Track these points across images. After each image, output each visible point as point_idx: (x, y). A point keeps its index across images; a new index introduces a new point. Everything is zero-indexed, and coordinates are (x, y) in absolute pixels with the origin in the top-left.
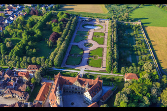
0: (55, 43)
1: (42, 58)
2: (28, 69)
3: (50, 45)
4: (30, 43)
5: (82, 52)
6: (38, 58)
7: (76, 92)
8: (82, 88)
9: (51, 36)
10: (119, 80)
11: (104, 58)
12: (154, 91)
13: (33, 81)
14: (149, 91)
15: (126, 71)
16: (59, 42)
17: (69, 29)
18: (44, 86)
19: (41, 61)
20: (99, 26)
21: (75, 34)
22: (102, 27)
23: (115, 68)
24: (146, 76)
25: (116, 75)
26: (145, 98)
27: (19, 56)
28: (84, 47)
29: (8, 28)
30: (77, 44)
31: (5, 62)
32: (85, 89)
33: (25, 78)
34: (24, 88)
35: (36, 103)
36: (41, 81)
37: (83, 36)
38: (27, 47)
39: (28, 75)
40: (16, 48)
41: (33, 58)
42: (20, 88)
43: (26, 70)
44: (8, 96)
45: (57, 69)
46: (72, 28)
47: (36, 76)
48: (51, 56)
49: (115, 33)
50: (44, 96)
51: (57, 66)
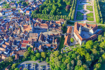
0: (69, 10)
1: (66, 16)
4: (58, 9)
5: (83, 15)
6: (63, 16)
7: (84, 31)
8: (87, 29)
9: (67, 7)
10: (103, 26)
11: (95, 17)
13: (63, 25)
16: (71, 9)
17: (74, 4)
18: (69, 28)
20: (88, 3)
21: (77, 7)
22: (90, 3)
23: (102, 21)
25: (102, 24)
27: (55, 15)
28: (83, 12)
29: (45, 3)
30: (79, 11)
31: (48, 17)
32: (89, 29)
33: (60, 24)
34: (60, 28)
36: (67, 26)
37: (81, 7)
38: (57, 11)
39: (61, 23)
40: (52, 11)
41: (61, 16)
43: (59, 21)
44: (54, 31)
46: (75, 3)
47: (65, 23)
48: (69, 15)
49: (98, 6)
50: (70, 31)
51: (73, 20)
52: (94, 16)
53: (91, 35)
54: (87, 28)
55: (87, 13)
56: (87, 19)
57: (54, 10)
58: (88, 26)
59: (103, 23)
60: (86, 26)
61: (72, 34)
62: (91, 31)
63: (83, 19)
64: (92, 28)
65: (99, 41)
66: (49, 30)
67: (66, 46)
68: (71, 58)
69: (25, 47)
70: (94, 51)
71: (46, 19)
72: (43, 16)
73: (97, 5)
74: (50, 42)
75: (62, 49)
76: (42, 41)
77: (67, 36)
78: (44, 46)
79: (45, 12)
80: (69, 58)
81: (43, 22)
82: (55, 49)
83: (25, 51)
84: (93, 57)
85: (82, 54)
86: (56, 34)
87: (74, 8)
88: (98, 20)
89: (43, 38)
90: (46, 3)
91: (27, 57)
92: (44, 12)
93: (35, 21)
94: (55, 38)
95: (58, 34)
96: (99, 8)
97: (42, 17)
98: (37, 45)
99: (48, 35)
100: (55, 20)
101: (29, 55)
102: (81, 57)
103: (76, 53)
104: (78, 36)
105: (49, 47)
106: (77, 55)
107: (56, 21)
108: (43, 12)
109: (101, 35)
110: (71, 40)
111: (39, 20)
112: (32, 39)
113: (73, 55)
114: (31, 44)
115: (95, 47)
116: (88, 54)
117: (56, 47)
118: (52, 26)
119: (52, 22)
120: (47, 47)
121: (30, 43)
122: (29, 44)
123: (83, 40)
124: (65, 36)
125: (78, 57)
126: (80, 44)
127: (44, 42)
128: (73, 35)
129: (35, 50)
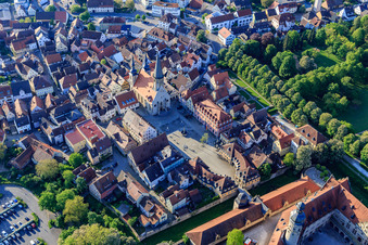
1: (346, 125)
2: (298, 131)
6: (334, 120)
13: (287, 159)
18: (299, 183)
19: (336, 131)
31: (269, 91)
33: (277, 144)
34: (260, 159)
35: (256, 204)
36: (303, 171)
38: (333, 86)
41: (326, 115)
42: (253, 156)
43: (294, 130)
45: (360, 169)
66: (215, 143)
69: (73, 147)
75: (169, 243)
77: (241, 207)
78: (121, 183)
79: (282, 66)
82: (146, 222)
92: (279, 63)
93: (208, 78)
95: (217, 178)
100: (288, 117)
108: (274, 59)
112: (116, 134)
114: (94, 146)
117: (155, 216)
121: (93, 141)
122: (89, 143)
127: (138, 167)
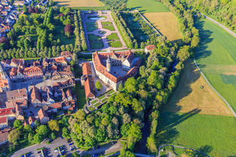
0: (72, 34)
1: (71, 45)
2: (63, 56)
3: (68, 35)
5: (100, 39)
6: (66, 46)
8: (118, 61)
9: (66, 29)
10: (141, 53)
11: (122, 40)
12: (172, 53)
13: (72, 63)
14: (169, 53)
15: (145, 46)
16: (76, 32)
17: (79, 22)
20: (102, 17)
21: (85, 26)
22: (106, 18)
23: (136, 44)
24: (163, 44)
25: (138, 50)
26: (169, 57)
27: (48, 47)
28: (100, 35)
30: (92, 33)
32: (121, 61)
33: (64, 63)
34: (68, 68)
37: (93, 26)
38: (50, 39)
39: (66, 60)
40: (40, 41)
41: (62, 47)
44: (57, 77)
46: (80, 19)
47: (74, 59)
48: (77, 43)
49: (122, 19)
50: (89, 71)
51: (86, 50)
52: (120, 37)
53: (126, 70)
54: (117, 59)
55: (106, 35)
56: (109, 45)
57: (43, 38)
58: (118, 55)
59: (139, 47)
60: (114, 57)
61: (93, 75)
62: (126, 63)
63: (103, 47)
64: (125, 57)
65: (142, 76)
66: (47, 78)
67: (90, 100)
68: (110, 115)
69: (6, 124)
70: (143, 93)
71: (32, 57)
72: (23, 52)
73: (119, 19)
74: (57, 99)
75: (85, 105)
76: (39, 102)
77: (86, 80)
78: (48, 110)
79: (25, 45)
80: (107, 116)
81: (27, 64)
82: (72, 109)
83: (9, 131)
84: (144, 103)
85: (126, 102)
86: (63, 81)
87: (81, 28)
88: (129, 43)
89: (41, 95)
90: (19, 26)
91: (18, 141)
92: (22, 45)
93: (8, 65)
94: (65, 90)
95: (68, 81)
96: (125, 24)
97: (21, 55)
98: (31, 112)
99: (49, 87)
100: (52, 56)
101: (21, 137)
102: (125, 108)
103: (115, 103)
104: (107, 76)
105: (59, 110)
106: (118, 107)
107: (56, 58)
108: (19, 45)
109: (143, 66)
110: (97, 86)
111: (17, 62)
112: (17, 103)
113: (111, 109)
114: (18, 112)
115: (141, 86)
116: (135, 100)
117: (72, 105)
118: (50, 69)
119: (48, 61)
120: (55, 110)
121: (14, 112)
122: (12, 115)
123: (118, 81)
124: (83, 82)
125: (121, 110)
126: (115, 89)
127: (44, 102)
128: (97, 77)
129: (30, 123)
